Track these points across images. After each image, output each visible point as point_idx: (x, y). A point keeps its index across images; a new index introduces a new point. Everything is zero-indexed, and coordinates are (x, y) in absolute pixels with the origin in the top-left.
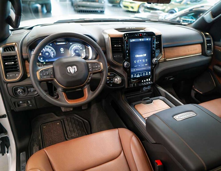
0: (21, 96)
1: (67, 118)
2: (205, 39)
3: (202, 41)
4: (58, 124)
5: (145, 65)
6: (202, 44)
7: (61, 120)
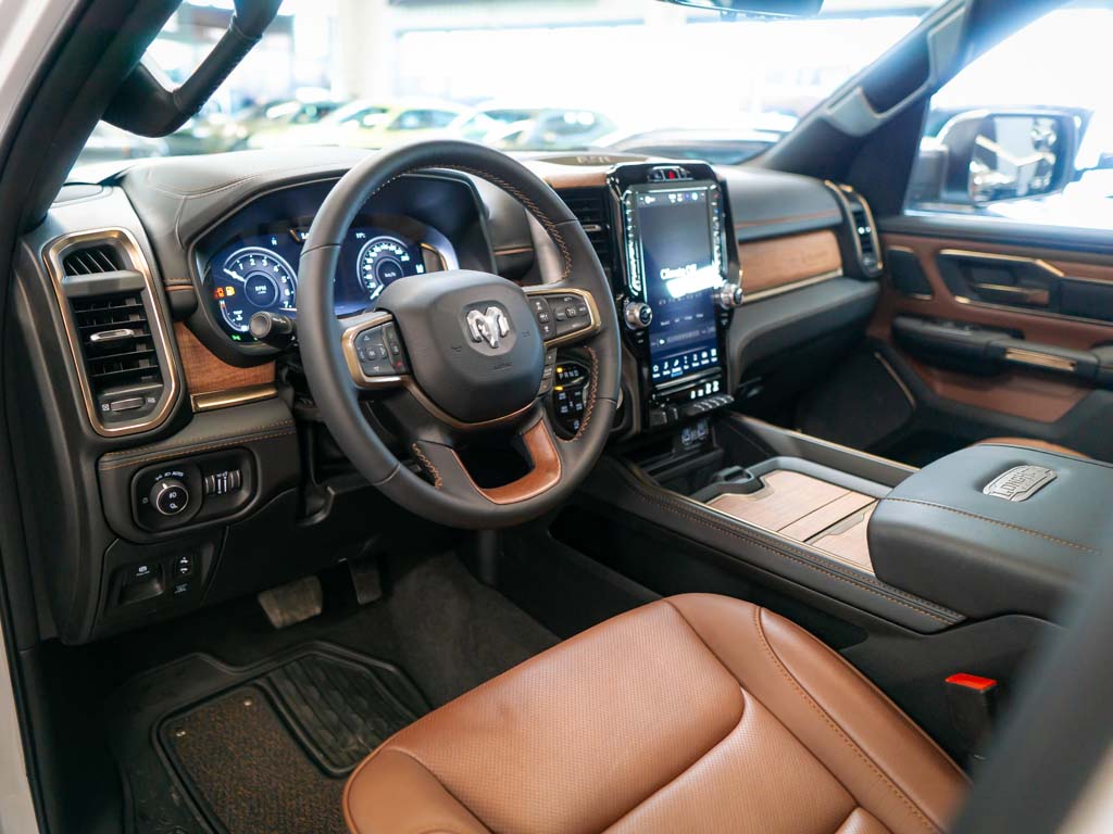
0: (167, 525)
1: (283, 666)
2: (850, 207)
3: (836, 218)
4: (247, 704)
5: (694, 317)
6: (841, 231)
7: (260, 682)
